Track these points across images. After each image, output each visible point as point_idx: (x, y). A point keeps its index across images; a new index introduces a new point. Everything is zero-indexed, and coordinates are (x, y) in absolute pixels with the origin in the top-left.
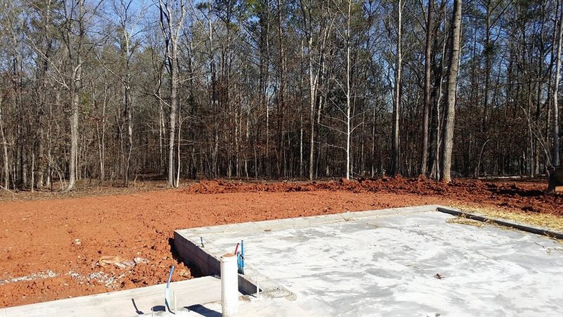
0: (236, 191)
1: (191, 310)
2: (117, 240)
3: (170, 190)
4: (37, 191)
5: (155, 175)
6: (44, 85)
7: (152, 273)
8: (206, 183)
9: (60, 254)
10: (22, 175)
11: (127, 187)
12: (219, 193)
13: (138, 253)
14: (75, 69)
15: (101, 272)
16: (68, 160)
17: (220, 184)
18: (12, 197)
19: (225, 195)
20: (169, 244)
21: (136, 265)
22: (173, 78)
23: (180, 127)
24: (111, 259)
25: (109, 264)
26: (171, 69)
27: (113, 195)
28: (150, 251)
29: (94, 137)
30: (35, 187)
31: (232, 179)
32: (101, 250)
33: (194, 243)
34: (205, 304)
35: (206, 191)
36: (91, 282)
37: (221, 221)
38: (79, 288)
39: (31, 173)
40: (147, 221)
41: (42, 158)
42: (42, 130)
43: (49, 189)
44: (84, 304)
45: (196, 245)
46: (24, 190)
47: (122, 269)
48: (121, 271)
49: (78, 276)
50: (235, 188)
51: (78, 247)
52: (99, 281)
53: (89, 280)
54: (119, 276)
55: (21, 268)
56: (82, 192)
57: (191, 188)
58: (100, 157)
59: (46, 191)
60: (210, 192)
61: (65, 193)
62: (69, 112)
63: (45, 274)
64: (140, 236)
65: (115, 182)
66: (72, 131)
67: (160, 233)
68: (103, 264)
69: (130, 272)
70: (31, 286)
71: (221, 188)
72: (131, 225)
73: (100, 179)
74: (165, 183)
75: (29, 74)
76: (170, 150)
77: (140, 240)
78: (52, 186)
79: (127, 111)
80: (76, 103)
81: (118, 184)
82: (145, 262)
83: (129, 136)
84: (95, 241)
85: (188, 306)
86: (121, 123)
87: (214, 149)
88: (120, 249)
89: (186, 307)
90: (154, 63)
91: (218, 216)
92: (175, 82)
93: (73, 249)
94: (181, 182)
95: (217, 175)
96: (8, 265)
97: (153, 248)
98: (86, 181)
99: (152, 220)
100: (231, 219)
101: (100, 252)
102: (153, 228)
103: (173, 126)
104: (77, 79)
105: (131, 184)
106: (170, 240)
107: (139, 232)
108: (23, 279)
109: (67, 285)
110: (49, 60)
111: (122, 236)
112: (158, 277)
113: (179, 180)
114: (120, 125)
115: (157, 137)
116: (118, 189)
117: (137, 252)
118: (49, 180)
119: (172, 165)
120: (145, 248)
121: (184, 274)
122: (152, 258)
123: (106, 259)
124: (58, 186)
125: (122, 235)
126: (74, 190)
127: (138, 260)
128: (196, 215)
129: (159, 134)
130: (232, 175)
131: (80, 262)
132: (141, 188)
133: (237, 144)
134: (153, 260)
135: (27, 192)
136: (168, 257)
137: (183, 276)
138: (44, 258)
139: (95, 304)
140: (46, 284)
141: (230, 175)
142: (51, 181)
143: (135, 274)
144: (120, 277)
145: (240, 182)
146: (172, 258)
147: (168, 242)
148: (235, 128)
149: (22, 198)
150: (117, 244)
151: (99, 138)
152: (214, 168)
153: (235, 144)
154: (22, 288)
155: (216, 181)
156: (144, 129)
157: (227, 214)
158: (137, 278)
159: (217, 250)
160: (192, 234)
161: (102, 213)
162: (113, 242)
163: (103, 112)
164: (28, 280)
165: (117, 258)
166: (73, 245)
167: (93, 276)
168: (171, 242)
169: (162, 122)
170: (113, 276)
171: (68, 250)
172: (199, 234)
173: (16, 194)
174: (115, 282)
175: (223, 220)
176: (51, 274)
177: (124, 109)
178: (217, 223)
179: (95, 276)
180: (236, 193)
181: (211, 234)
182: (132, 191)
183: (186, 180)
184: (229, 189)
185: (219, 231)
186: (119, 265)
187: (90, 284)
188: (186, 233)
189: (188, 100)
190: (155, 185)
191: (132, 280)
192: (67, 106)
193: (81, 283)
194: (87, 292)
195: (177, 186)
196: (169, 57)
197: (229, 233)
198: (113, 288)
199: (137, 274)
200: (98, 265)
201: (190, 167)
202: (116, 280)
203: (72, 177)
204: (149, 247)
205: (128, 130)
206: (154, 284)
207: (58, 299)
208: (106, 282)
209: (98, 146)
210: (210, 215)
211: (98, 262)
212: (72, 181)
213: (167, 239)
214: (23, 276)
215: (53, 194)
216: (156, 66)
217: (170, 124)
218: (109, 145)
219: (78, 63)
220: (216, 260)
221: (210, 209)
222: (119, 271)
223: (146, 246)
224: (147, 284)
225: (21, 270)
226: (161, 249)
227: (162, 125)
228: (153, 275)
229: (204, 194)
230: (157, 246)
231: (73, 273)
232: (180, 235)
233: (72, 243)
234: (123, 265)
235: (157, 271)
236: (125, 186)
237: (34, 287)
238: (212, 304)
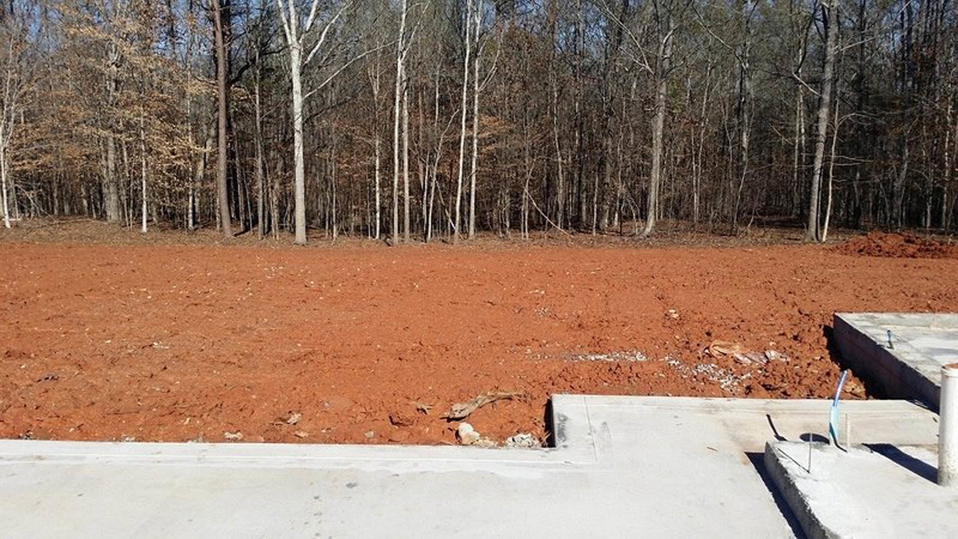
0: (941, 255)
1: (876, 451)
2: (734, 318)
3: (811, 245)
4: (601, 233)
5: (782, 218)
6: (615, 69)
7: (797, 379)
8: (879, 236)
9: (649, 329)
10: (580, 209)
11: (735, 236)
12: (908, 257)
13: (771, 344)
14: (663, 39)
15: (713, 365)
16: (646, 189)
17: (909, 241)
18: (567, 241)
19: (920, 261)
20: (824, 335)
21: (768, 362)
22: (829, 43)
23: (836, 132)
24: (729, 347)
25: (725, 354)
26: (826, 27)
27: (713, 247)
28: (791, 343)
29: (685, 152)
30: (598, 227)
31: (931, 232)
32: (711, 331)
33: (873, 339)
34: (901, 445)
35: (880, 251)
36: (700, 377)
37: (921, 307)
38: (682, 384)
39: (593, 207)
40: (781, 293)
41: (608, 184)
42: (610, 139)
43: (617, 232)
44: (691, 408)
45: (878, 343)
46: (583, 232)
47: (745, 365)
48: (745, 368)
49: (679, 365)
50: (940, 250)
51: (676, 322)
52: (711, 378)
53: (696, 374)
54: (742, 375)
55: (598, 342)
56: (664, 240)
57: (850, 244)
58: (694, 184)
59: (613, 235)
60: (889, 254)
61: (641, 239)
62: (652, 111)
63: (632, 355)
64: (772, 315)
65: (716, 226)
66: (654, 142)
67: (806, 315)
68: (715, 353)
69: (760, 372)
70: (614, 370)
71: (911, 249)
72: (755, 296)
73: (693, 221)
74: (801, 233)
75: (595, 53)
76: (814, 174)
77: (773, 323)
78: (621, 227)
79: (742, 106)
80: (661, 97)
81: (721, 230)
82: (784, 360)
83: (744, 149)
84: (700, 316)
85: (869, 443)
86: (731, 128)
87: (898, 175)
88: (739, 332)
89: (866, 445)
90: (793, 20)
91: (912, 296)
92: (831, 51)
93: (668, 323)
94: (830, 233)
95: (902, 224)
96: (580, 335)
97: (795, 338)
98: (672, 221)
99: (790, 293)
100: (941, 305)
101: (709, 334)
102: (793, 306)
103: (823, 131)
104: (666, 56)
105: (743, 232)
106: (827, 329)
107: (769, 309)
108: (602, 357)
109: (663, 376)
110: (624, 27)
111: (741, 314)
112: (807, 386)
113: (828, 230)
114: (729, 132)
115: (789, 150)
116: (721, 239)
117: (769, 342)
118: (616, 219)
119: (816, 202)
120: (782, 337)
121: (853, 389)
122: (796, 355)
123: (720, 346)
124: (629, 228)
125: (741, 311)
126: (653, 235)
127: (772, 354)
128: (870, 293)
129: (794, 146)
130: (932, 225)
131: (680, 345)
132: (759, 239)
133: (947, 164)
134: (797, 358)
135: (587, 235)
136: (822, 358)
137: (851, 393)
138: (628, 332)
139: (710, 412)
140: (635, 370)
141: (928, 225)
142: (620, 220)
143: (768, 376)
144: (744, 377)
145: (950, 240)
146: (829, 360)
147: (822, 332)
148: (945, 135)
149: (580, 243)
150: (735, 325)
151: (694, 153)
152: (896, 210)
153: (942, 166)
154: (603, 371)
155: (900, 234)
156: (766, 138)
157: (930, 295)
158: (772, 384)
159: (919, 357)
160: (869, 324)
161: (706, 273)
162: (728, 321)
163: (701, 109)
164: (608, 360)
165: (737, 347)
166: (667, 318)
167: (702, 368)
168: (828, 332)
169: (800, 125)
170: (732, 375)
171: (660, 324)
172: (881, 324)
173: (572, 236)
174: (736, 384)
175: (926, 304)
176: (640, 358)
177: (737, 104)
178: (913, 309)
179: (704, 369)
180: (942, 260)
181: (904, 327)
182: (744, 242)
183: (840, 229)
184: (926, 250)
185: (922, 323)
186: (741, 358)
187: (697, 380)
188: (857, 320)
189: (853, 83)
190: (783, 236)
191: (764, 386)
192: (648, 101)
193: (684, 376)
194: (694, 392)
195: (824, 239)
196: (823, 6)
197: (939, 329)
198: (734, 392)
199: (771, 376)
200: (707, 354)
201: (848, 206)
202: (737, 380)
203: (651, 214)
204: (790, 336)
205: (741, 140)
206: (800, 397)
207: (653, 395)
208: (722, 381)
209: (691, 166)
210: (897, 293)
211: (708, 348)
212: (651, 222)
213: (820, 326)
214: (601, 355)
215: (623, 240)
216: (797, 23)
217: (817, 127)
218: (707, 165)
219: (669, 30)
220: (918, 373)
221: (896, 284)
222: (740, 366)
223: (784, 334)
224: (789, 395)
225: (598, 345)
226: (810, 342)
227: (800, 130)
228: (799, 383)
229: (876, 256)
230: (803, 335)
231: (672, 360)
232: (847, 322)
233: (666, 315)
234: (746, 359)
235: (805, 377)
236: (733, 234)
237: (618, 371)
238: (914, 448)
